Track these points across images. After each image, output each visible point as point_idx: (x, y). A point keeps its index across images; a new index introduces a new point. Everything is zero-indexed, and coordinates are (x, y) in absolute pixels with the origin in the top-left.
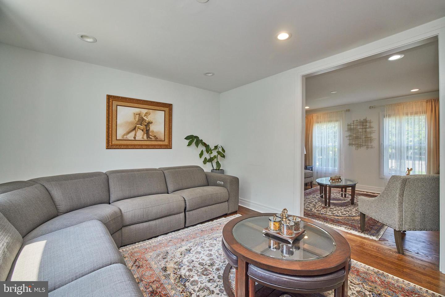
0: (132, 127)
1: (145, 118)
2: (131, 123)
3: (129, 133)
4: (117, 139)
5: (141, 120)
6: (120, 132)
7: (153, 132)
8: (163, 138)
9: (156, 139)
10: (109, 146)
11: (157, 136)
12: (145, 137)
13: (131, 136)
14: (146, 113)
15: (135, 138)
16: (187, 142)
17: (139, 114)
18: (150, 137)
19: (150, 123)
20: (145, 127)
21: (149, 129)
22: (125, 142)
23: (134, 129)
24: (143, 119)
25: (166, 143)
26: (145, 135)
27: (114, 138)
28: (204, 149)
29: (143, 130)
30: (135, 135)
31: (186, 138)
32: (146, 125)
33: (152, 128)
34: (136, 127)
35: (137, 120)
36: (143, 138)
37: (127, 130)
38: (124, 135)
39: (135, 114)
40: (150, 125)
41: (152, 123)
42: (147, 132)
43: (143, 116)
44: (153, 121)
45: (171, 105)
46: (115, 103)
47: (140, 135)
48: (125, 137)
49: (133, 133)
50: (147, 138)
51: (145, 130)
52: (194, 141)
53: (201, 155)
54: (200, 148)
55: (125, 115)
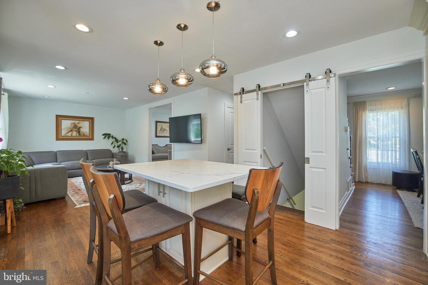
0: (70, 129)
1: (77, 125)
2: (70, 128)
3: (68, 133)
5: (75, 126)
6: (63, 133)
7: (82, 132)
8: (88, 135)
9: (84, 135)
10: (57, 139)
11: (85, 134)
12: (78, 135)
13: (70, 134)
15: (72, 135)
16: (103, 137)
17: (74, 123)
18: (81, 134)
19: (80, 128)
20: (77, 130)
21: (80, 131)
22: (67, 137)
23: (71, 131)
24: (76, 126)
25: (90, 137)
26: (78, 133)
27: (60, 135)
28: (114, 140)
29: (76, 131)
30: (72, 134)
31: (103, 135)
32: (78, 129)
33: (82, 130)
34: (72, 130)
35: (73, 126)
36: (76, 135)
37: (67, 131)
39: (72, 124)
41: (81, 127)
42: (79, 132)
43: (76, 124)
44: (82, 127)
45: (93, 118)
46: (60, 118)
47: (75, 134)
48: (66, 135)
50: (79, 135)
52: (107, 136)
53: (112, 144)
54: (111, 140)
55: (66, 124)
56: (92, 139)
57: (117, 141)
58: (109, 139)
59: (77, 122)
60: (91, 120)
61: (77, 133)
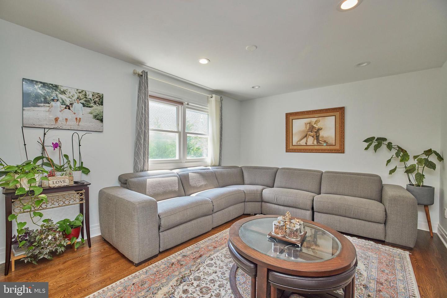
0: (304, 134)
1: (315, 126)
2: (303, 131)
3: (301, 139)
4: (293, 145)
5: (312, 128)
6: (295, 140)
7: (323, 137)
8: (333, 142)
9: (326, 143)
10: (288, 150)
12: (315, 143)
13: (303, 142)
14: (316, 121)
15: (306, 143)
16: (366, 144)
17: (310, 123)
18: (320, 142)
19: (319, 129)
20: (315, 133)
21: (319, 135)
23: (306, 136)
24: (313, 127)
25: (337, 147)
26: (316, 141)
27: (291, 144)
29: (313, 137)
30: (307, 141)
31: (365, 141)
32: (316, 132)
33: (322, 133)
34: (307, 134)
35: (308, 128)
36: (313, 143)
37: (300, 137)
38: (298, 142)
39: (306, 124)
40: (320, 131)
41: (321, 129)
42: (317, 138)
43: (313, 124)
44: (323, 128)
45: (344, 108)
46: (291, 118)
47: (311, 141)
48: (299, 143)
49: (305, 140)
50: (317, 143)
51: (315, 137)
52: (373, 144)
53: (389, 161)
54: (384, 153)
55: (299, 125)
56: (341, 150)
57: (402, 154)
58: (376, 151)
59: (314, 120)
60: (338, 114)
61: (314, 140)
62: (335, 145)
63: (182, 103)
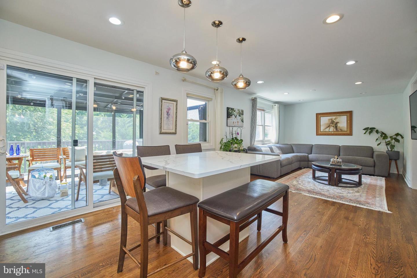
0: (328, 125)
1: (334, 121)
2: (328, 124)
3: (326, 128)
4: (321, 131)
5: (332, 122)
6: (322, 128)
7: (339, 127)
8: (346, 129)
9: (341, 130)
10: (317, 134)
11: (342, 129)
12: (335, 130)
13: (327, 130)
14: (335, 118)
15: (329, 130)
16: (364, 131)
17: (331, 119)
18: (338, 130)
19: (337, 123)
21: (337, 126)
22: (324, 133)
23: (329, 126)
25: (348, 132)
26: (335, 129)
27: (319, 131)
28: (380, 135)
29: (333, 127)
31: (364, 129)
32: (335, 124)
33: (339, 125)
34: (330, 125)
35: (330, 122)
36: (333, 130)
37: (326, 127)
38: (324, 129)
39: (329, 120)
40: (338, 124)
41: (339, 123)
42: (336, 127)
43: (333, 120)
44: (339, 122)
45: (352, 111)
46: (319, 116)
47: (332, 129)
49: (328, 128)
50: (336, 130)
51: (335, 127)
52: (369, 131)
53: (377, 139)
54: (375, 136)
55: (324, 120)
56: (351, 134)
57: (384, 136)
58: (370, 135)
59: (334, 117)
60: (348, 114)
61: (334, 129)
62: (347, 131)
63: (264, 110)
